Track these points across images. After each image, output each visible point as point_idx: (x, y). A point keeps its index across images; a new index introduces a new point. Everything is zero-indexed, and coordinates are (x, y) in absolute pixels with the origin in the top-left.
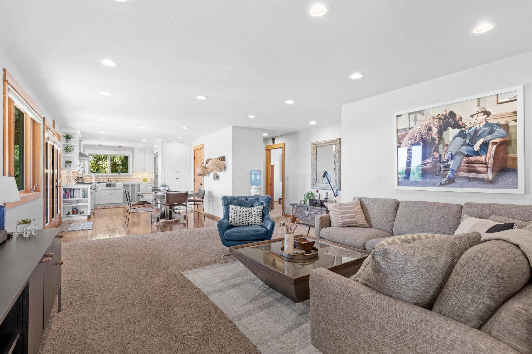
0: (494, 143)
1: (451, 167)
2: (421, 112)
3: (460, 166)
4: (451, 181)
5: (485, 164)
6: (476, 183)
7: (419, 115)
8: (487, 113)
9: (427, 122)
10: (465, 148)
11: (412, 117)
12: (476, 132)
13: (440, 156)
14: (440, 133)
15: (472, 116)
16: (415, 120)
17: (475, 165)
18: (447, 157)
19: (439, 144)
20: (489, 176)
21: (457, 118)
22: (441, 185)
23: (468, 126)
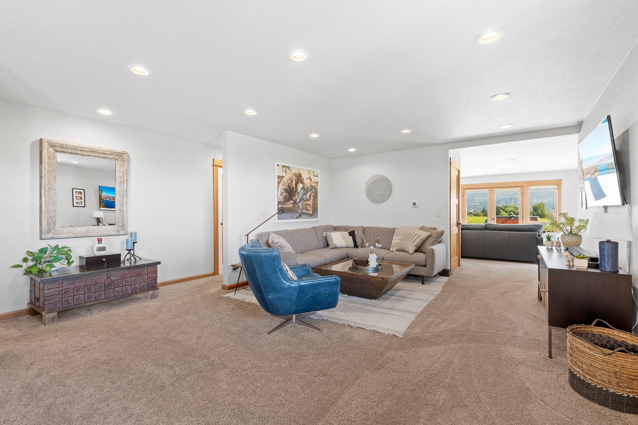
0: (312, 195)
1: (300, 207)
2: (288, 167)
3: (303, 206)
4: (300, 215)
5: (310, 206)
6: (307, 216)
7: (287, 169)
8: (311, 179)
9: (291, 176)
10: (304, 196)
11: (284, 169)
12: (308, 188)
13: (296, 199)
14: (296, 185)
15: (306, 179)
16: (286, 172)
17: (308, 206)
18: (298, 200)
19: (295, 192)
20: (311, 212)
21: (302, 178)
22: (297, 218)
23: (306, 184)
